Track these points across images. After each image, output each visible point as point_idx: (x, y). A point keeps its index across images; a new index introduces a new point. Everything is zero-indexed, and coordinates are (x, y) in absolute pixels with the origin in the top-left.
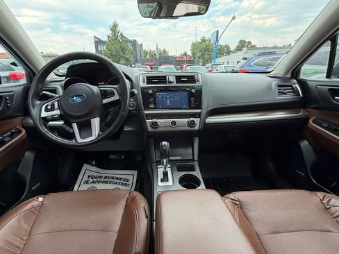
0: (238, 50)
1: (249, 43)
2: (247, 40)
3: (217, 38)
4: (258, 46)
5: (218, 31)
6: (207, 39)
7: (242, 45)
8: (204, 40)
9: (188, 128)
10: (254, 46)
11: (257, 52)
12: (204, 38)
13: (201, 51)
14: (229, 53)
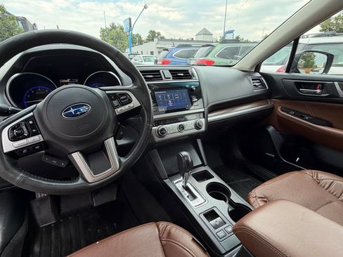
0: (149, 40)
1: (159, 34)
2: (156, 31)
3: (130, 26)
4: (167, 38)
5: (130, 19)
6: (117, 25)
7: (153, 36)
8: (113, 27)
9: (196, 131)
10: (163, 38)
11: (177, 44)
12: (113, 24)
13: (112, 39)
14: (141, 42)
